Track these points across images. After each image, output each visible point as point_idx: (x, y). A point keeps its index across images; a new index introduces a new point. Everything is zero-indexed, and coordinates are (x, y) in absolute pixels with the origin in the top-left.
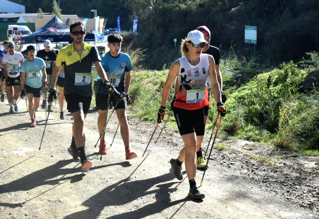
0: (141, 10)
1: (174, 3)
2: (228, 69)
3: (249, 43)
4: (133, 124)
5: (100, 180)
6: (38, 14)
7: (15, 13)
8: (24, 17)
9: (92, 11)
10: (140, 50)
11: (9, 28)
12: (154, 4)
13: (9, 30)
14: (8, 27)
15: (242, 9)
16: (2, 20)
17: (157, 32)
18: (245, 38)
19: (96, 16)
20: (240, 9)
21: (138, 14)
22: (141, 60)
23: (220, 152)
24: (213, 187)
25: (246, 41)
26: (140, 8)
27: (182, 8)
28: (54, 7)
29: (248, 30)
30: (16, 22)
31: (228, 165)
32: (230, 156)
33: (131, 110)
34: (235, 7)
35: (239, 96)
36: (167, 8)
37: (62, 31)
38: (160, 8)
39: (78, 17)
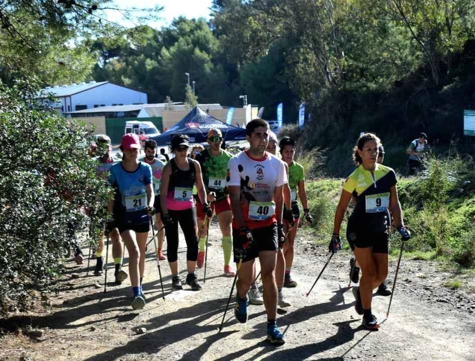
0: (311, 94)
1: (360, 82)
2: (450, 173)
3: (470, 135)
4: (322, 255)
5: (295, 334)
6: (166, 105)
7: (134, 104)
8: (146, 109)
9: (241, 97)
10: (319, 150)
11: (127, 125)
12: (330, 84)
13: (127, 129)
14: (126, 123)
15: (458, 86)
16: (116, 114)
17: (336, 124)
18: (465, 129)
19: (246, 103)
20: (456, 86)
21: (308, 99)
22: (320, 164)
23: (453, 291)
24: (454, 340)
25: (465, 133)
26: (311, 90)
27: (371, 89)
28: (187, 94)
29: (469, 117)
30: (136, 116)
31: (468, 309)
32: (469, 297)
33: (315, 236)
34: (448, 85)
35: (470, 212)
36: (349, 88)
37: (207, 127)
38: (339, 89)
39: (221, 107)
